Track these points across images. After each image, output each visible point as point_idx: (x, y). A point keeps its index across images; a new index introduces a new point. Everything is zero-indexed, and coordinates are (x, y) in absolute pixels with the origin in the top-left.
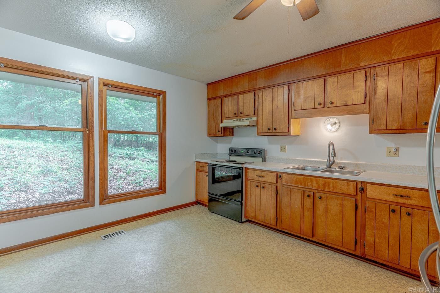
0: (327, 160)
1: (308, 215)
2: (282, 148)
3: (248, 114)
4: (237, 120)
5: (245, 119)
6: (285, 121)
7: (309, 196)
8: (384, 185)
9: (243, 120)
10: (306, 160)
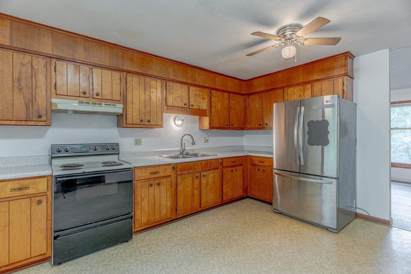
0: (180, 149)
1: (196, 192)
2: (137, 141)
3: (110, 98)
4: (89, 103)
5: (103, 104)
6: (158, 114)
7: (197, 177)
8: (228, 158)
9: (99, 104)
10: (162, 151)
